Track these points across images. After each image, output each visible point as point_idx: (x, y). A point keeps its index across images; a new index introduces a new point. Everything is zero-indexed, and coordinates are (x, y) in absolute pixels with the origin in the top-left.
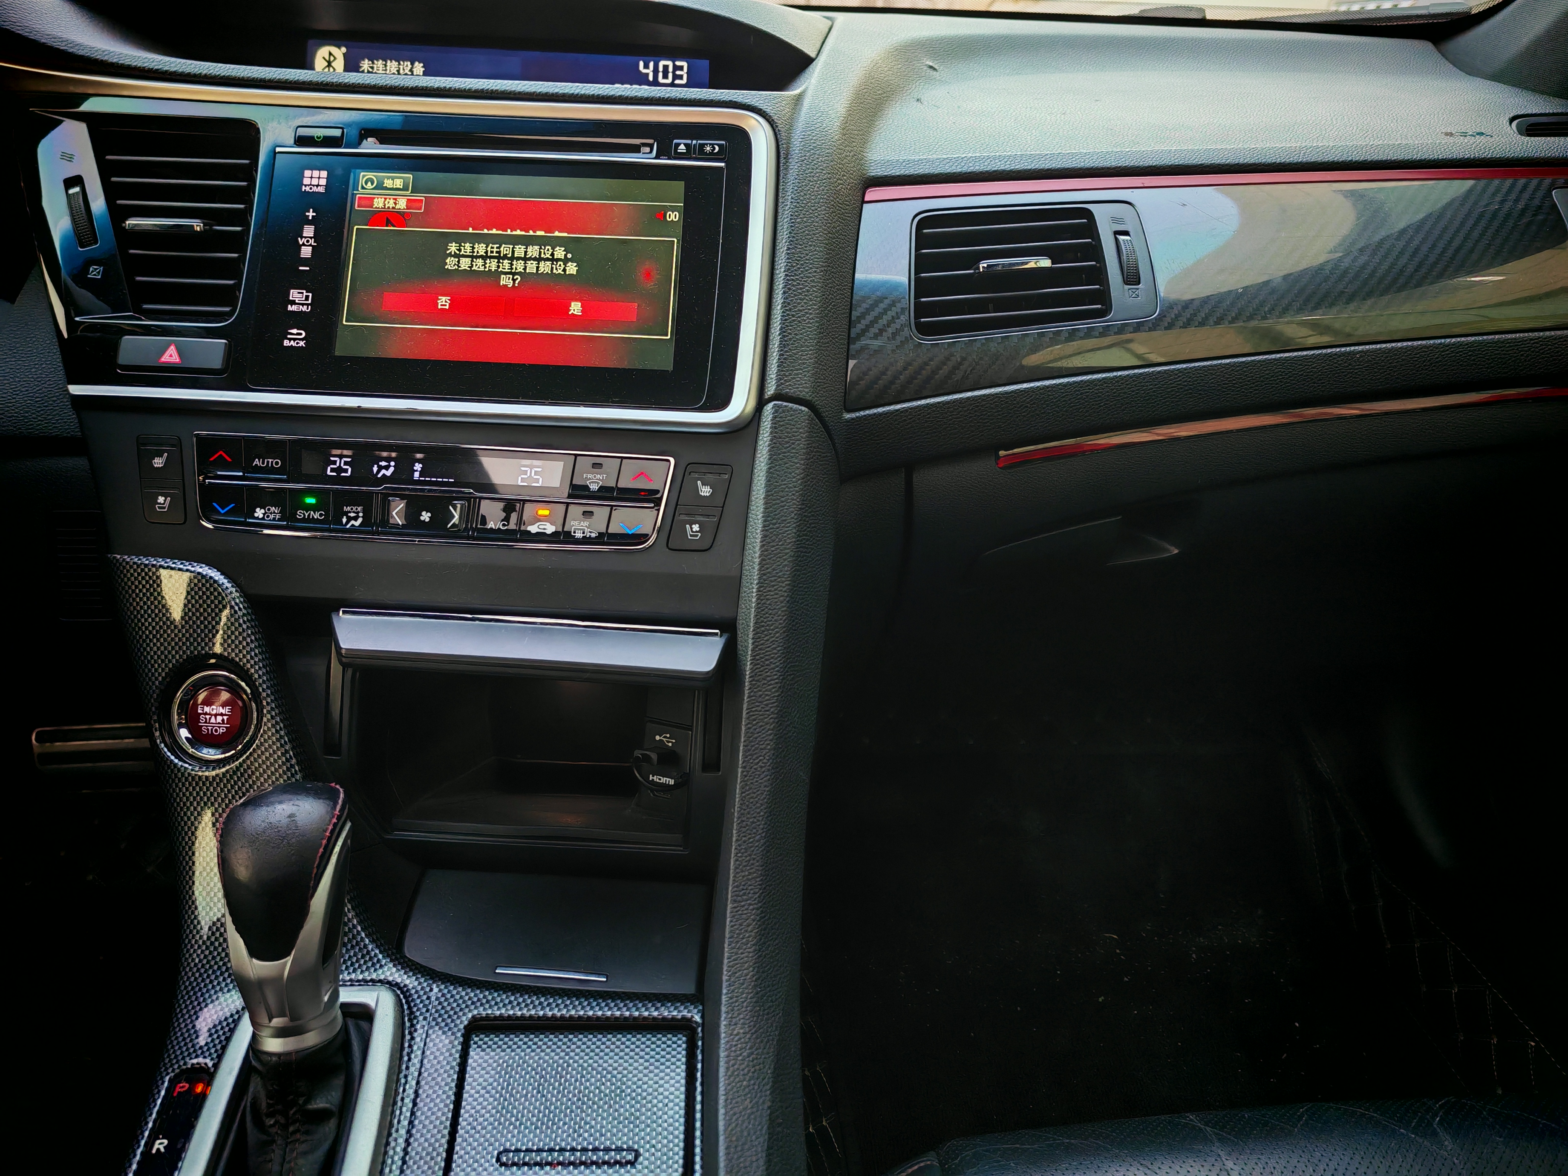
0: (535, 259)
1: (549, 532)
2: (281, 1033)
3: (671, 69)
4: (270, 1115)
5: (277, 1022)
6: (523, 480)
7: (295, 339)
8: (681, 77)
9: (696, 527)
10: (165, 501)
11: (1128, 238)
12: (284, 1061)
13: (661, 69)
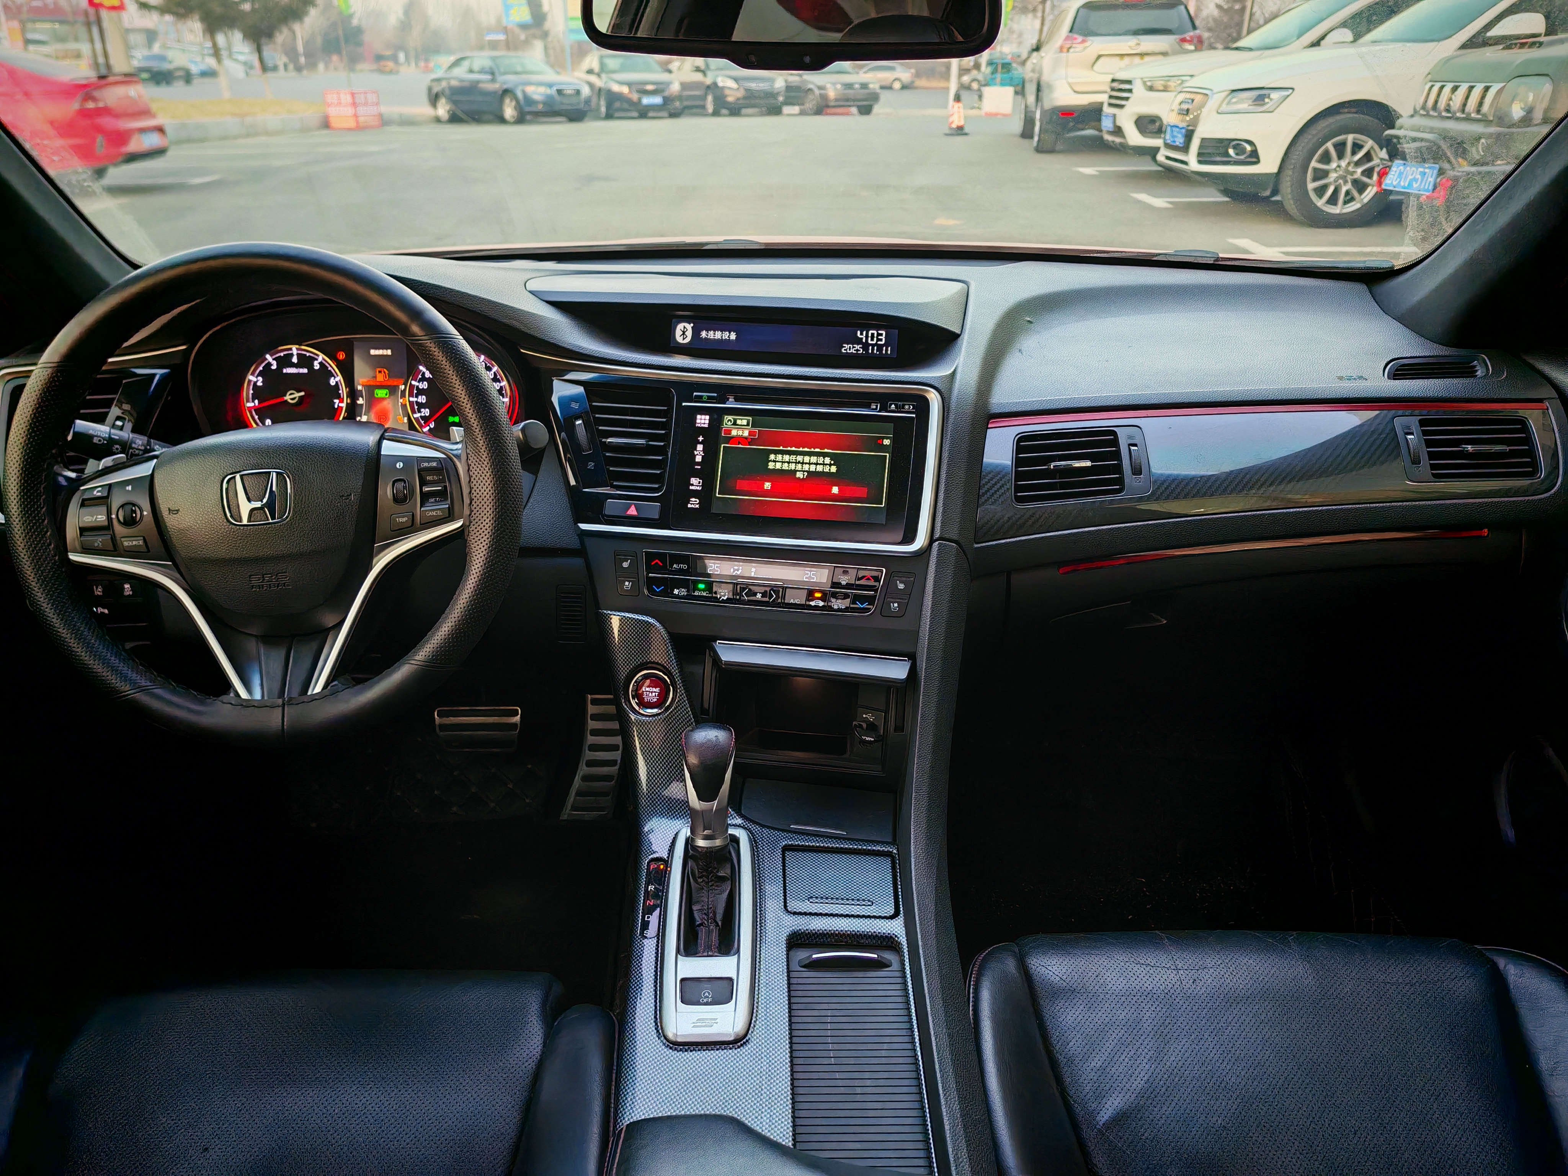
0: (814, 464)
1: (821, 605)
2: (706, 838)
3: (875, 335)
4: (700, 878)
5: (706, 832)
6: (806, 578)
7: (694, 503)
8: (881, 340)
9: (896, 605)
10: (628, 584)
11: (1136, 448)
12: (709, 851)
13: (870, 335)
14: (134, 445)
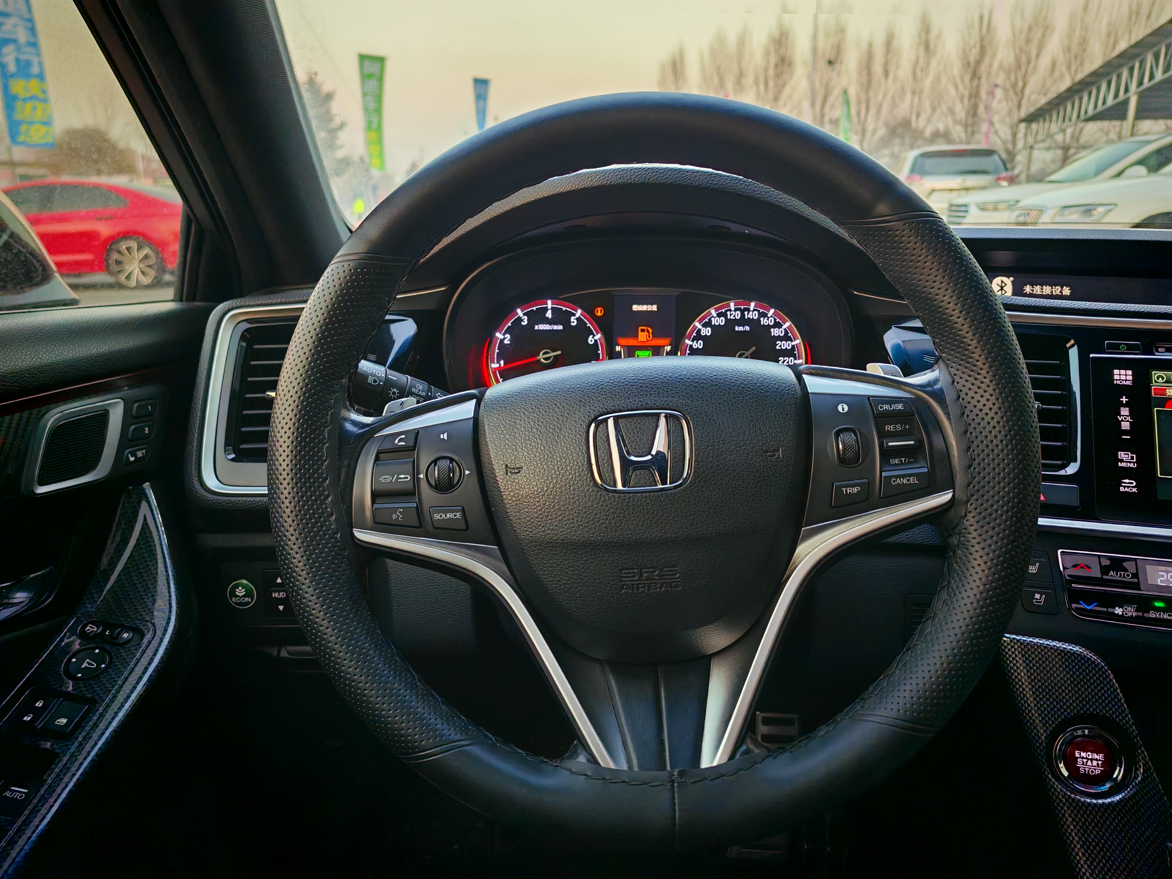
7: (1129, 486)
10: (1041, 597)
14: (413, 390)
